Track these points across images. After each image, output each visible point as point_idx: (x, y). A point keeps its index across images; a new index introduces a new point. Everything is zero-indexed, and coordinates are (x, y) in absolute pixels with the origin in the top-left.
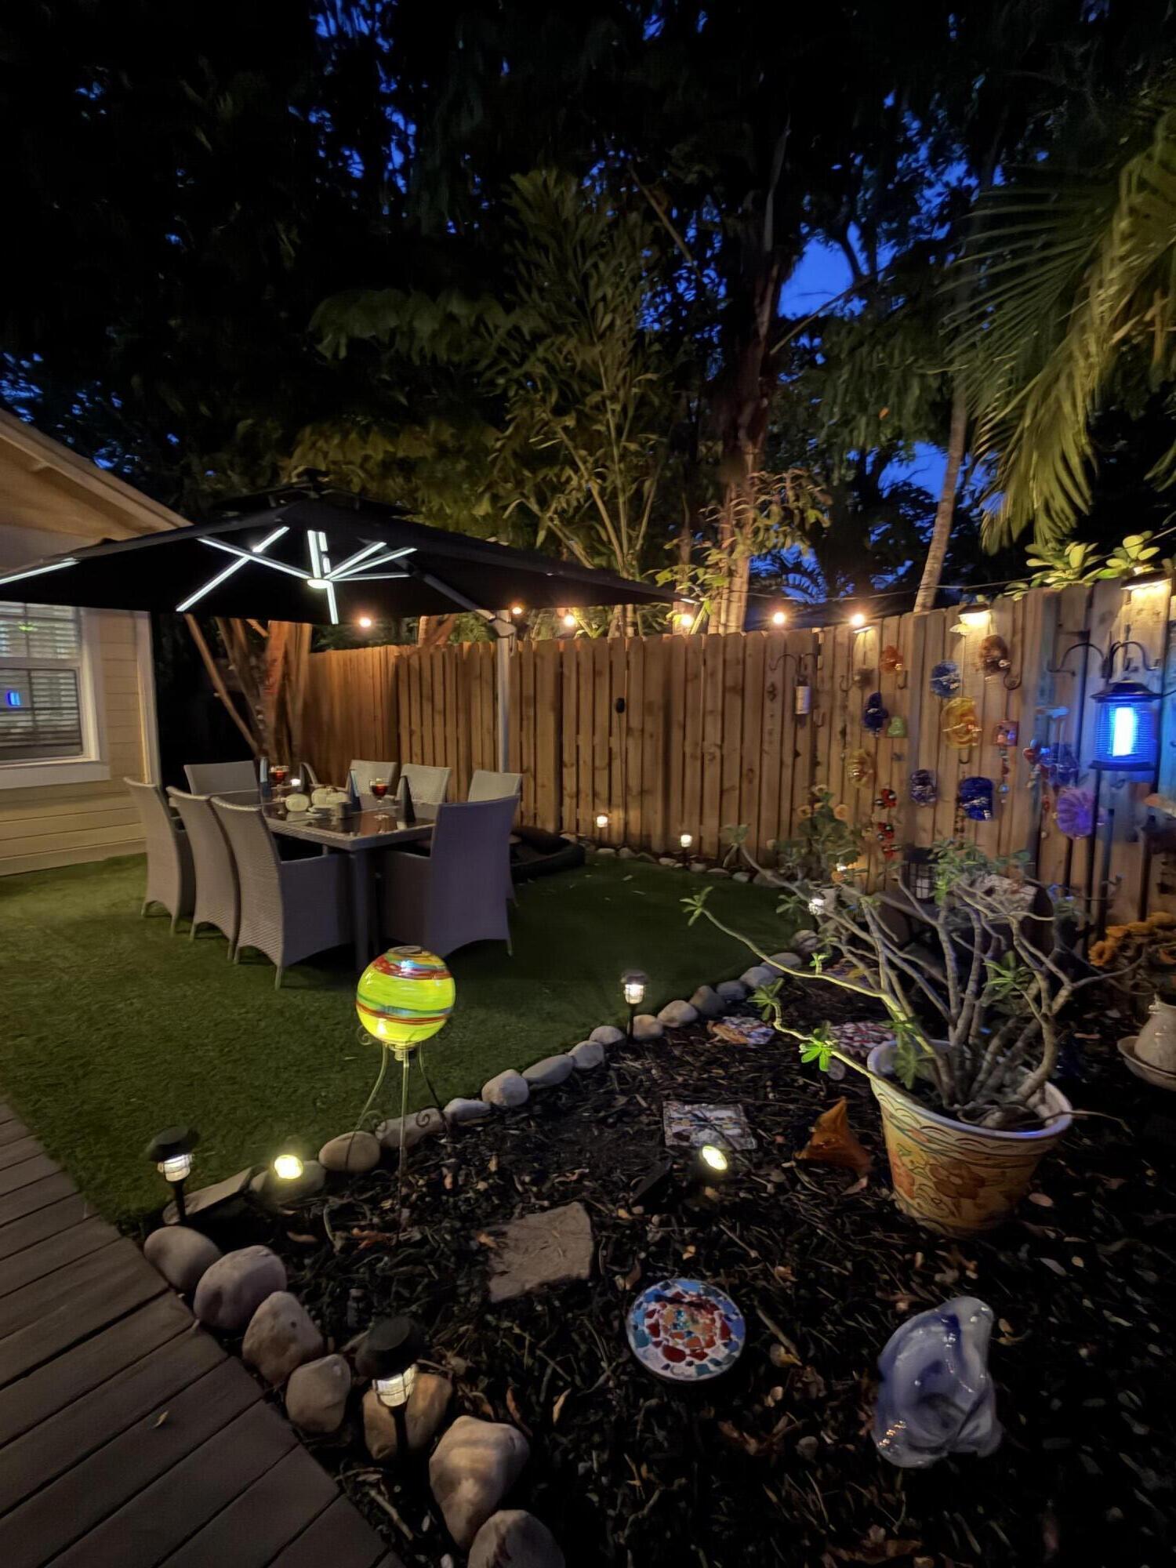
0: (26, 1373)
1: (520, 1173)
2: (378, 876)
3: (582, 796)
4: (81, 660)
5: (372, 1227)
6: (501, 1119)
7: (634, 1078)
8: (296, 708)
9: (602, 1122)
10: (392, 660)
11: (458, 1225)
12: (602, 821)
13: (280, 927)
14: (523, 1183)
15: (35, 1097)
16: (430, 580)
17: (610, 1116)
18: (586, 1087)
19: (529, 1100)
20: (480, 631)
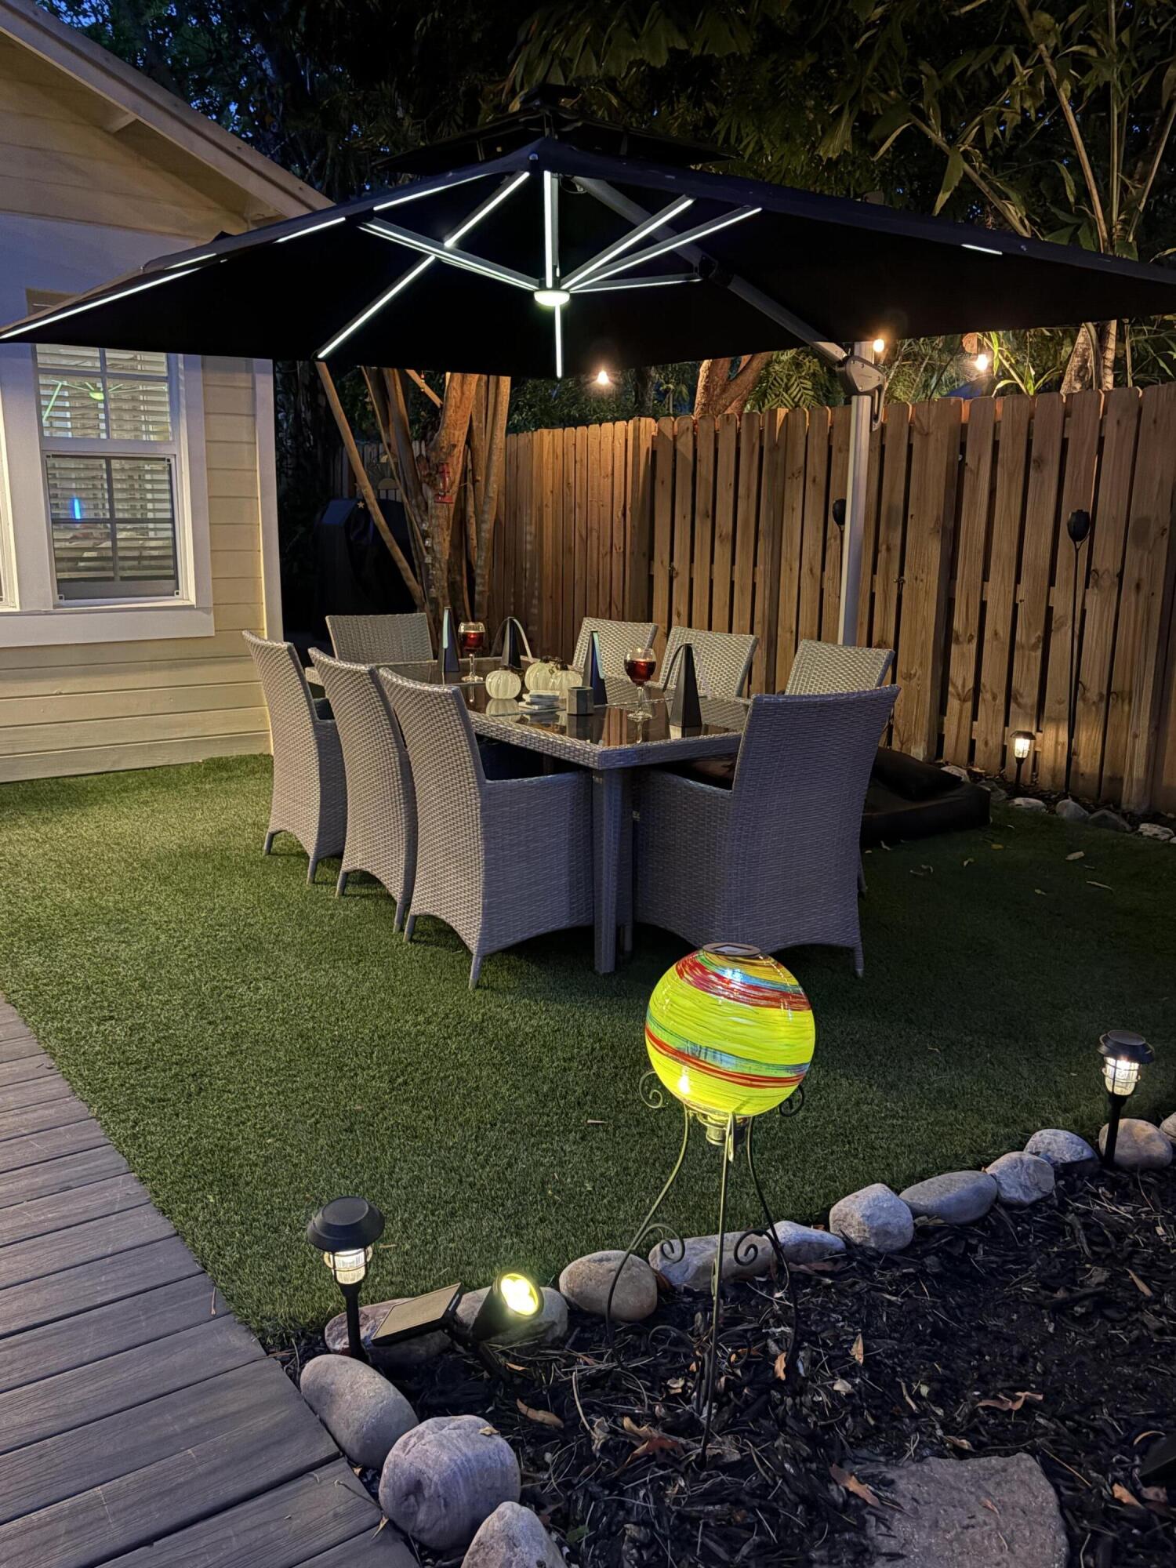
0: (148, 1542)
1: (911, 1376)
2: (636, 815)
3: (986, 696)
4: (177, 441)
5: (655, 1421)
6: (866, 1270)
7: (1120, 1236)
8: (482, 531)
9: (1060, 1310)
10: (646, 444)
11: (806, 1450)
12: (1021, 747)
13: (479, 887)
14: (917, 1397)
15: (133, 1115)
16: (738, 288)
17: (1077, 1301)
18: (1024, 1236)
19: (913, 1244)
20: (802, 389)
